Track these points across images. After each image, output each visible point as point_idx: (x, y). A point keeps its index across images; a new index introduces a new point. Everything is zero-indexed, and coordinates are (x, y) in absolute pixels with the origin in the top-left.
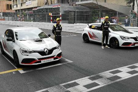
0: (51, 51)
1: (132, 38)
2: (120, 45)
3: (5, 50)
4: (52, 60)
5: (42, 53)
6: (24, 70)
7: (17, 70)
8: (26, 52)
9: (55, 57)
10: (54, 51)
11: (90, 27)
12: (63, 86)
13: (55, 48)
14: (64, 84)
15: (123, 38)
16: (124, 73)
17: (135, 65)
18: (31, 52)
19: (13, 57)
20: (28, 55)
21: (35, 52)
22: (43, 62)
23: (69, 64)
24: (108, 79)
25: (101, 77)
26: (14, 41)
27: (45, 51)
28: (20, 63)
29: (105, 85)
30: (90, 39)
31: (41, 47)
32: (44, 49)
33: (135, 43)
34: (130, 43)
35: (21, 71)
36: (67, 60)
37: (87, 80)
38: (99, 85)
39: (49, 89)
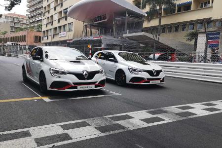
0: (92, 74)
3: (28, 75)
4: (93, 87)
5: (79, 76)
7: (40, 97)
8: (57, 72)
9: (97, 83)
10: (96, 75)
12: (109, 118)
13: (97, 72)
14: (111, 116)
16: (199, 110)
17: (211, 102)
18: (64, 73)
19: (39, 83)
20: (60, 77)
21: (70, 73)
22: (79, 88)
24: (177, 114)
26: (42, 61)
27: (84, 74)
28: (48, 88)
29: (173, 120)
31: (79, 68)
32: (83, 71)
35: (47, 99)
37: (144, 114)
38: (164, 120)
39: (87, 121)
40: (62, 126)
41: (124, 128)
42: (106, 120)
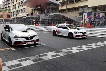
0: (32, 37)
1: (80, 33)
2: (74, 37)
3: (3, 38)
4: (33, 43)
5: (26, 38)
6: (15, 48)
7: (10, 48)
8: (16, 37)
9: (35, 41)
10: (34, 37)
11: (57, 27)
12: (38, 56)
13: (35, 36)
14: (39, 55)
15: (76, 32)
16: (75, 50)
17: (82, 46)
18: (19, 37)
19: (8, 42)
20: (17, 39)
21: (22, 37)
22: (27, 44)
23: (43, 45)
24: (65, 52)
25: (62, 52)
26: (9, 32)
27: (29, 37)
28: (13, 44)
29: (63, 55)
30: (57, 34)
31: (26, 35)
32: (28, 36)
33: (82, 36)
34: (79, 36)
35: (13, 49)
36: (42, 44)
37: (53, 53)
38: (60, 55)
39: (29, 58)
40: (19, 61)
41: (43, 60)
42: (37, 57)
